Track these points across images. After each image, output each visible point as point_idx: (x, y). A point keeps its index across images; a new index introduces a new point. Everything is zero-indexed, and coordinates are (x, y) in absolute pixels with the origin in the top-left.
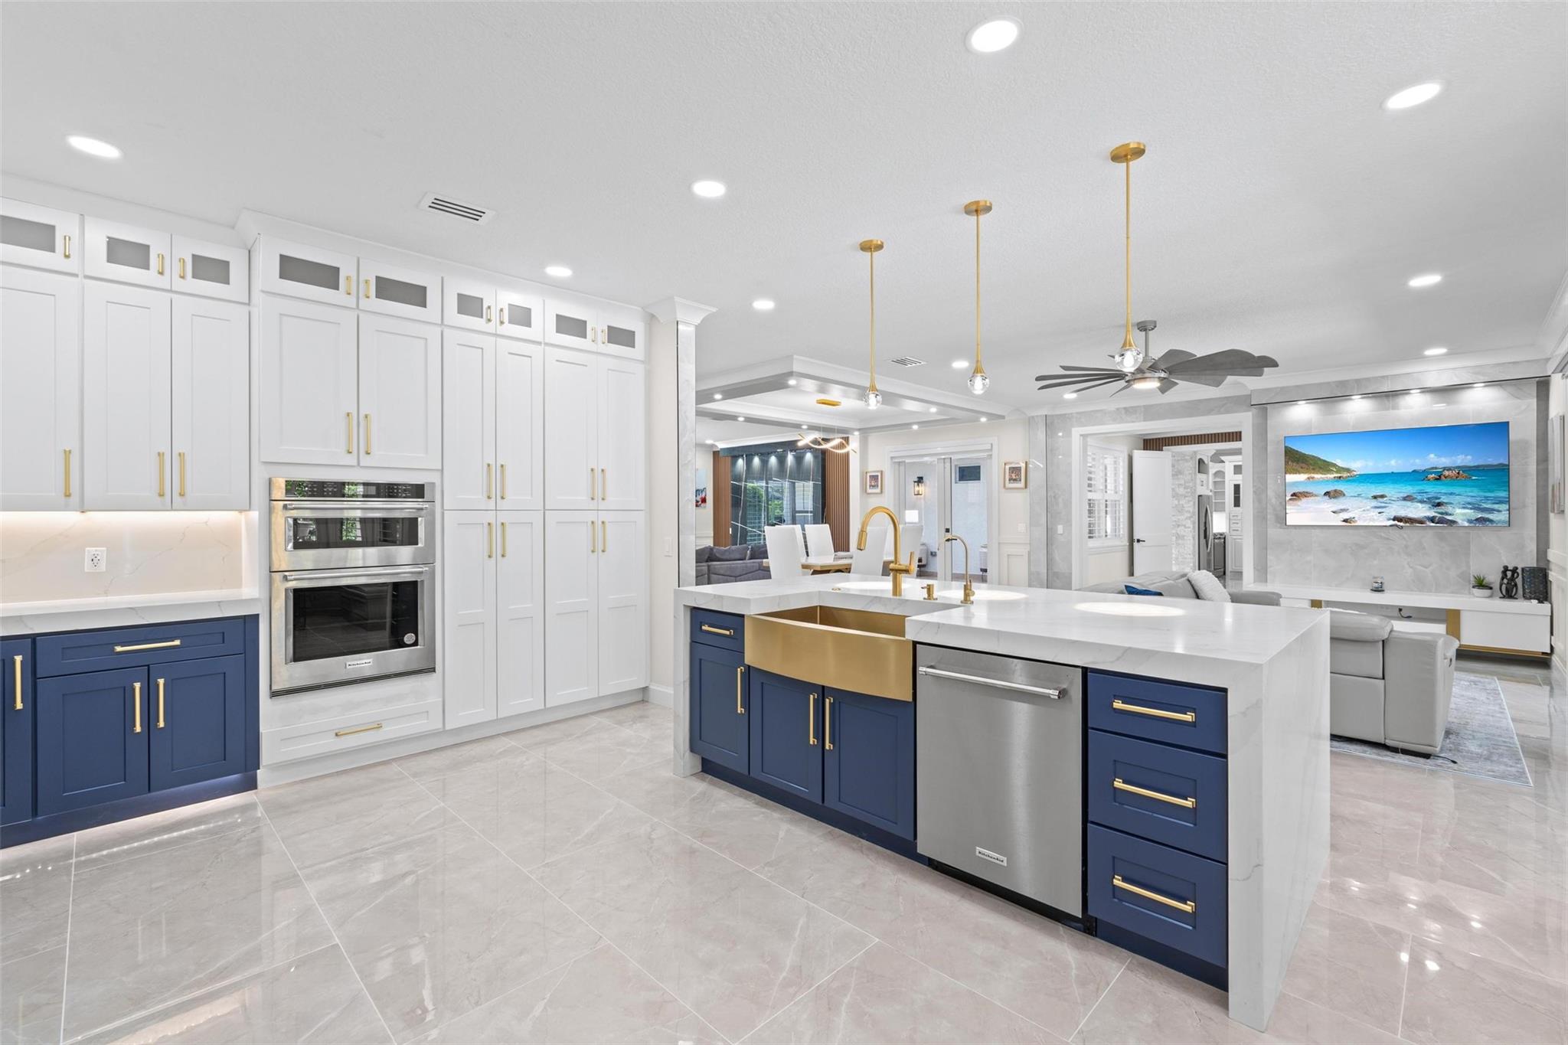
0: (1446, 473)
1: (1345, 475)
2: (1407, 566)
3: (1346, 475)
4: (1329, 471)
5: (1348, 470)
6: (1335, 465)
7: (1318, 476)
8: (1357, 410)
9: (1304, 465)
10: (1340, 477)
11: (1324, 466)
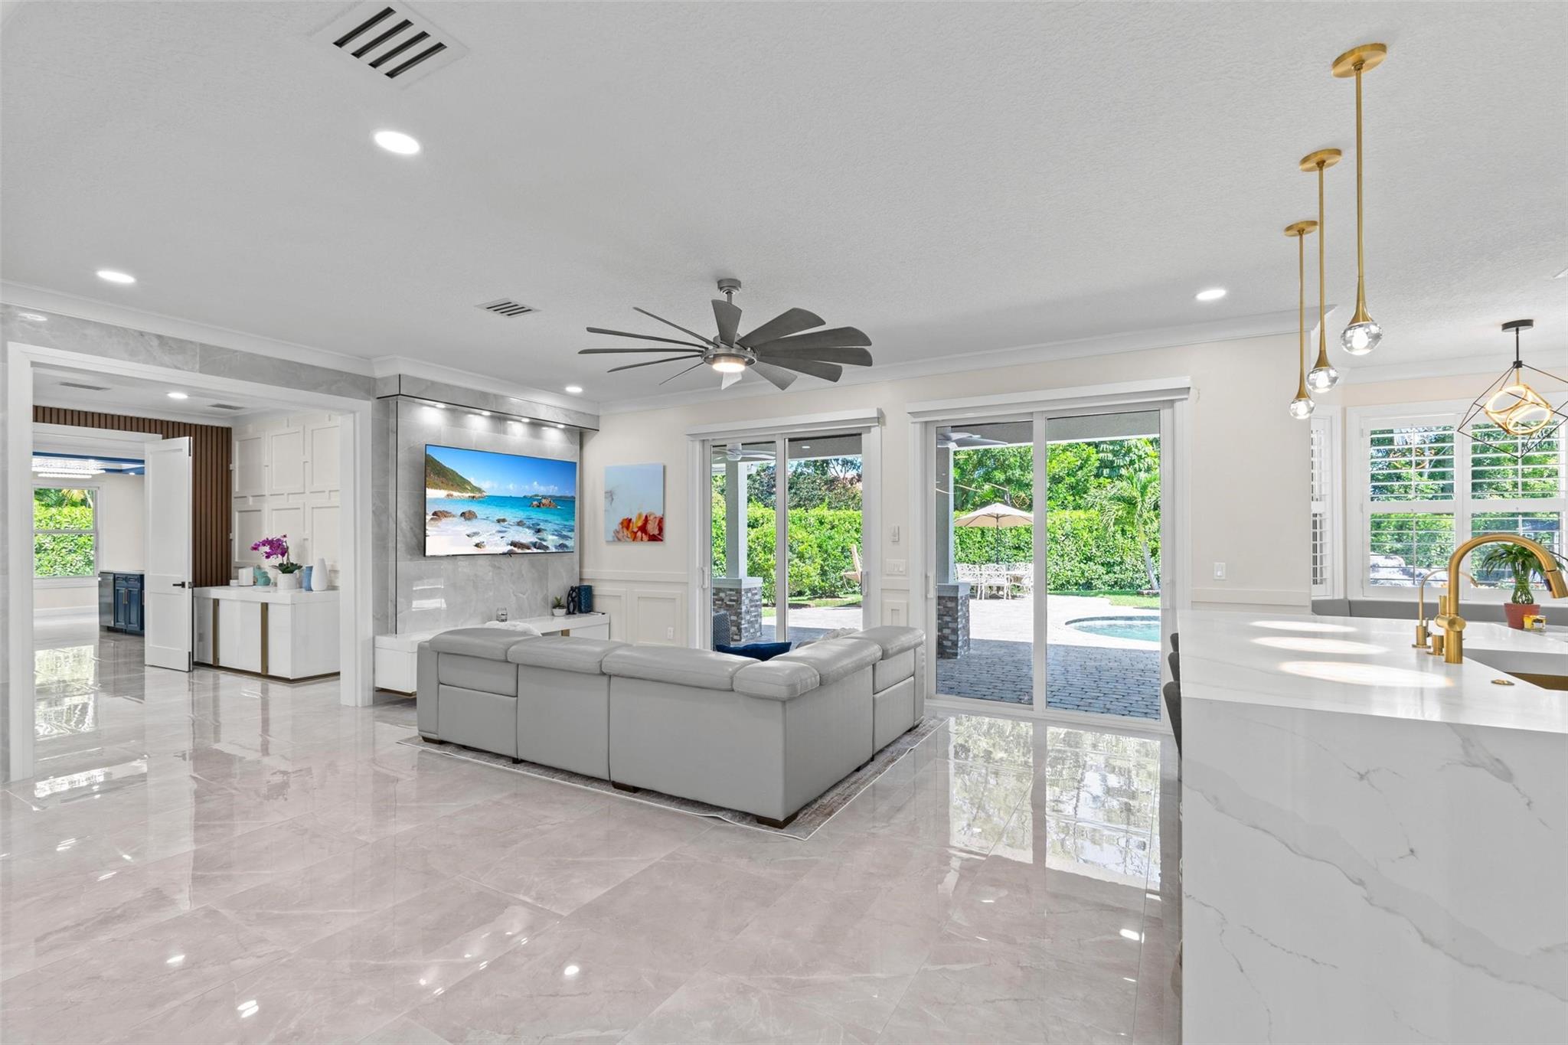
0: (544, 501)
1: (477, 495)
2: (512, 595)
3: (479, 497)
4: (464, 490)
5: (479, 490)
6: (469, 483)
7: (456, 494)
8: (478, 425)
9: (444, 480)
10: (473, 497)
11: (459, 483)
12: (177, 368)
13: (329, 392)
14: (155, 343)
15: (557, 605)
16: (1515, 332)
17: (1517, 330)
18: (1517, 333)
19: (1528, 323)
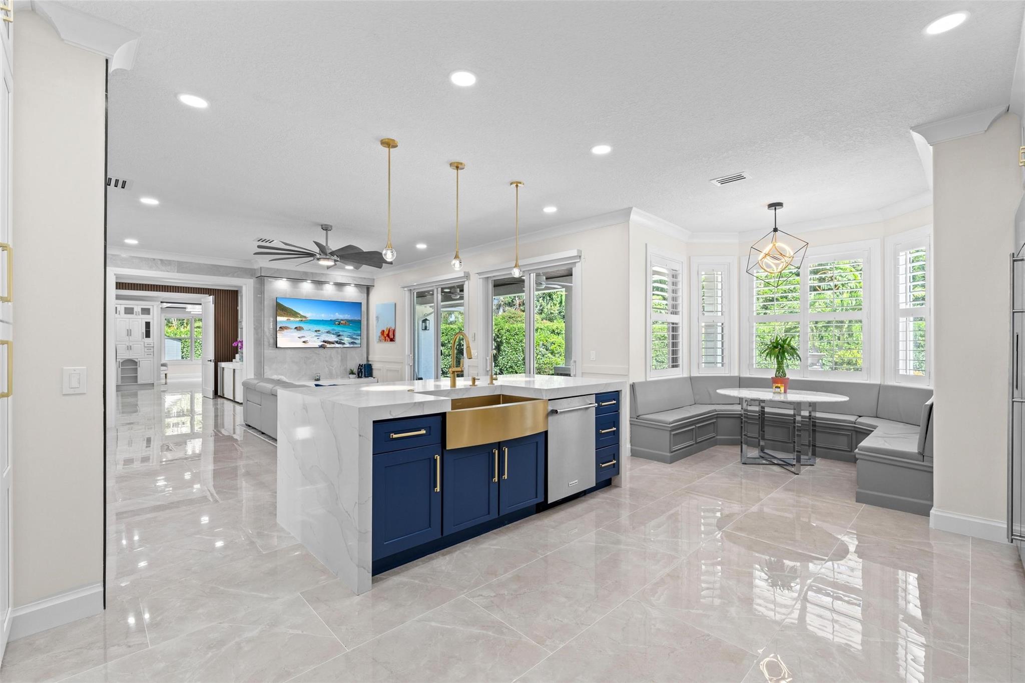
0: (342, 322)
1: (304, 319)
2: (326, 367)
3: (304, 320)
4: (297, 317)
5: (305, 317)
6: (299, 314)
7: (292, 319)
8: (307, 287)
9: (285, 312)
10: (302, 320)
11: (294, 314)
12: (168, 271)
13: (233, 276)
14: (159, 262)
15: (352, 373)
16: (774, 211)
17: (775, 209)
18: (775, 211)
19: (780, 204)
